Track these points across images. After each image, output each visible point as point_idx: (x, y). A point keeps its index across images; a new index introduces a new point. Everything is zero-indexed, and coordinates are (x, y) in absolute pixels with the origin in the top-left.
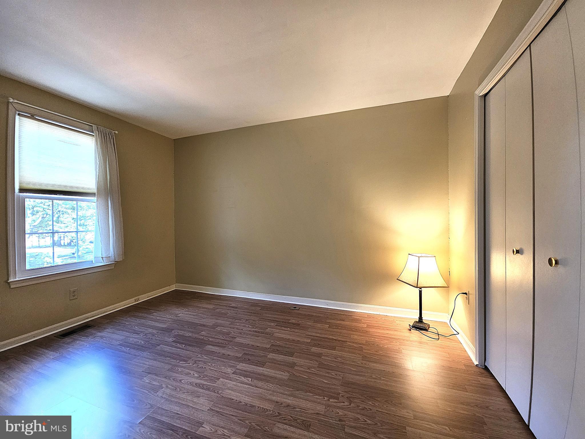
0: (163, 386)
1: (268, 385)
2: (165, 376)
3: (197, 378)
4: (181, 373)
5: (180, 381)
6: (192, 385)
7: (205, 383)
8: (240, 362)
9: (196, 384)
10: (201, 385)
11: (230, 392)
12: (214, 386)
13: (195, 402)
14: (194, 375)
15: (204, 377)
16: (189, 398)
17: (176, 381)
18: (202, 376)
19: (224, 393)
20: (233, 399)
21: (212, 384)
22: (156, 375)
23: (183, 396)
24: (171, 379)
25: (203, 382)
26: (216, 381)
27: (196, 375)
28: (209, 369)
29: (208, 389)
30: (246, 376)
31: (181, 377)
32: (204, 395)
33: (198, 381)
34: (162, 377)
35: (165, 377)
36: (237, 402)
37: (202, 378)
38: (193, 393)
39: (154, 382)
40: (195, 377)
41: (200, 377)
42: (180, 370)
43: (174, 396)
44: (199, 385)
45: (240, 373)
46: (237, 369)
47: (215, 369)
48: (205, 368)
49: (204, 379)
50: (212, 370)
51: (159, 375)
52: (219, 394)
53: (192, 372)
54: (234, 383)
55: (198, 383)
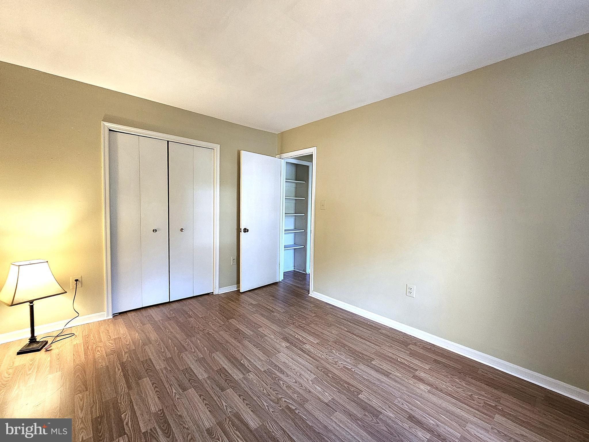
0: (311, 383)
1: (234, 353)
5: (296, 382)
6: (287, 374)
7: (276, 372)
8: (236, 382)
9: (284, 374)
10: (280, 371)
11: (262, 358)
12: (270, 367)
14: (283, 384)
17: (300, 384)
18: (277, 379)
19: (266, 359)
21: (272, 369)
25: (278, 374)
26: (267, 370)
27: (281, 382)
28: (267, 385)
29: (276, 366)
30: (243, 365)
32: (280, 362)
35: (310, 392)
36: (261, 350)
38: (288, 367)
40: (283, 381)
41: (278, 379)
42: (296, 395)
45: (245, 370)
46: (244, 374)
47: (262, 382)
48: (271, 388)
49: (276, 376)
50: (266, 383)
52: (270, 359)
54: (255, 363)
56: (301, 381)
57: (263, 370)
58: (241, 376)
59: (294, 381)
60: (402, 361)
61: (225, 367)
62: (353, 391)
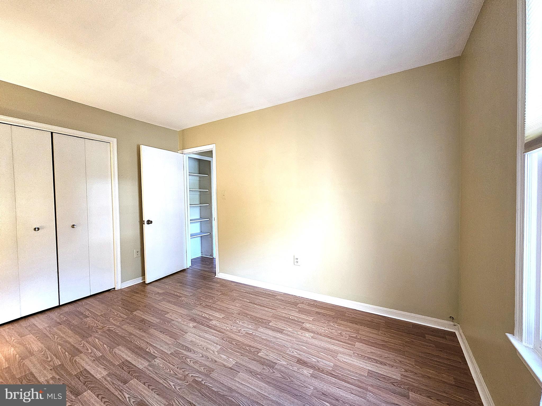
0: (216, 353)
2: (216, 363)
3: (187, 357)
4: (201, 365)
5: (203, 356)
7: (183, 351)
10: (187, 350)
13: (194, 338)
15: (182, 357)
16: (198, 341)
20: (170, 337)
22: (224, 366)
23: (201, 343)
24: (211, 359)
27: (188, 360)
31: (202, 360)
33: (188, 354)
34: (219, 362)
35: (216, 361)
37: (184, 356)
39: (225, 358)
42: (202, 368)
43: (208, 344)
44: (188, 350)
46: (149, 361)
49: (183, 356)
51: (222, 365)
53: (192, 364)
55: (189, 352)
56: (208, 354)
57: (169, 353)
58: (146, 364)
59: (201, 355)
60: (292, 318)
61: (128, 359)
62: (254, 351)
